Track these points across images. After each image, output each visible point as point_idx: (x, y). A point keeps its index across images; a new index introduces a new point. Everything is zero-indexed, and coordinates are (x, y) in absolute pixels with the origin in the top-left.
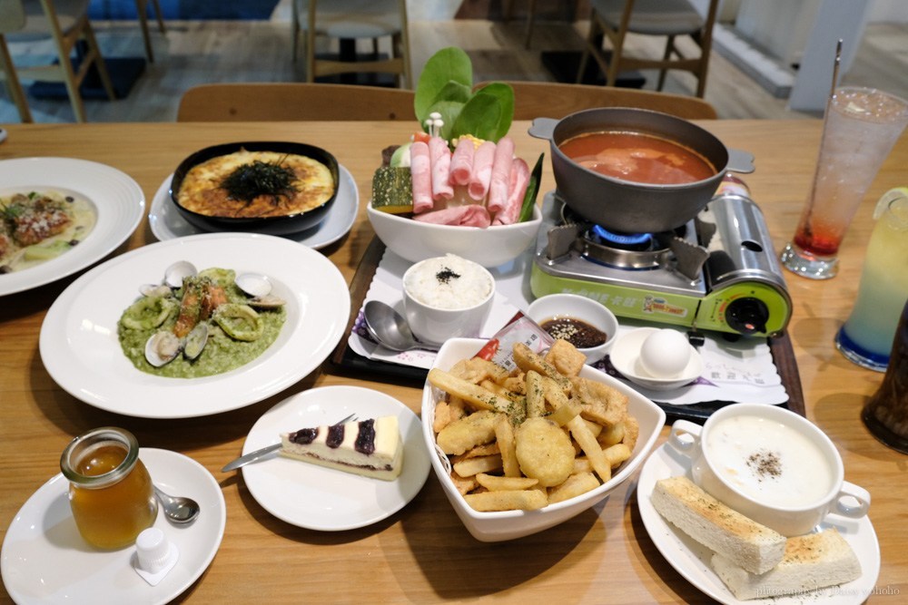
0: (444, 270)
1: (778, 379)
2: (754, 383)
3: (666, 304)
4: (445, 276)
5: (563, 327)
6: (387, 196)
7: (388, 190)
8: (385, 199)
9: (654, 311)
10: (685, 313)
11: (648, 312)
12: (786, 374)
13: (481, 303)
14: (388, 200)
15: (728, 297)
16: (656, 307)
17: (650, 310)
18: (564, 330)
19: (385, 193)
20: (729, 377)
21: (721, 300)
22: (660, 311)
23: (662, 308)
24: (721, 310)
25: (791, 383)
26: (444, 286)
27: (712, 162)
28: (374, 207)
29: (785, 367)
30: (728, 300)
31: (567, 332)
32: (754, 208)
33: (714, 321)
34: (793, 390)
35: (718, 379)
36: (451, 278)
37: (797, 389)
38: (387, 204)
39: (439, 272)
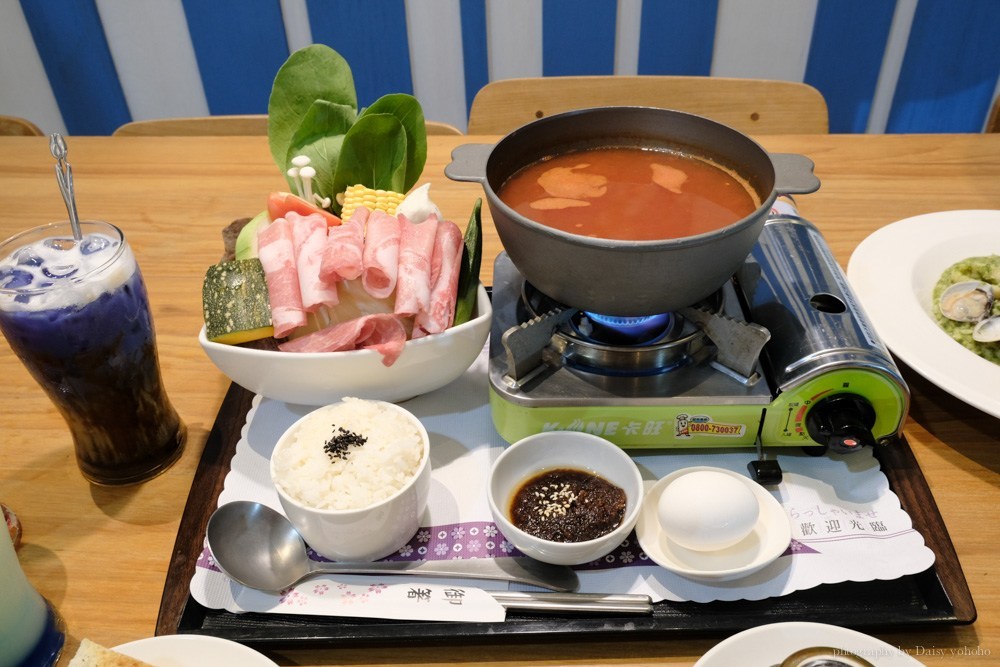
0: (338, 434)
1: (906, 520)
2: (870, 530)
3: (710, 422)
4: (342, 444)
5: (552, 491)
6: (228, 315)
7: (229, 305)
8: (225, 321)
9: (693, 435)
10: (743, 431)
11: (684, 437)
12: (917, 509)
13: (410, 482)
14: (231, 322)
15: (809, 399)
16: (697, 428)
17: (687, 434)
18: (554, 496)
19: (225, 310)
20: (830, 529)
21: (797, 404)
22: (704, 434)
23: (706, 428)
24: (798, 418)
25: (928, 524)
26: (340, 463)
27: (745, 178)
28: (209, 337)
29: (911, 494)
30: (808, 402)
31: (559, 501)
32: (811, 232)
33: (790, 435)
34: (934, 536)
35: (813, 536)
36: (351, 448)
37: (940, 534)
38: (229, 329)
39: (329, 439)
